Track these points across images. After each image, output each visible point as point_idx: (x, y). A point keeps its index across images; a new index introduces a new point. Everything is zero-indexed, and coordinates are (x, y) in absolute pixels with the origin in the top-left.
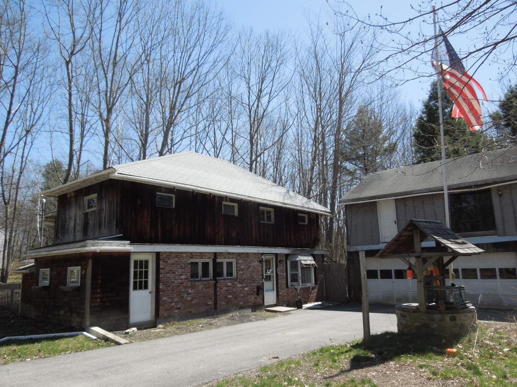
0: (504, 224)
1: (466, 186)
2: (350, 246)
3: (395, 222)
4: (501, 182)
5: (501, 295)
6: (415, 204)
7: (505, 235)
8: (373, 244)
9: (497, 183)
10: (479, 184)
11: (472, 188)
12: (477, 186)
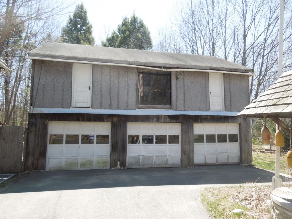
0: (177, 102)
1: (158, 66)
2: (33, 107)
3: (89, 88)
4: (181, 68)
5: (168, 156)
6: (112, 74)
7: (176, 110)
8: (63, 108)
9: (178, 68)
10: (167, 66)
11: (162, 68)
12: (165, 68)
